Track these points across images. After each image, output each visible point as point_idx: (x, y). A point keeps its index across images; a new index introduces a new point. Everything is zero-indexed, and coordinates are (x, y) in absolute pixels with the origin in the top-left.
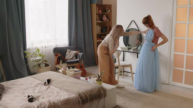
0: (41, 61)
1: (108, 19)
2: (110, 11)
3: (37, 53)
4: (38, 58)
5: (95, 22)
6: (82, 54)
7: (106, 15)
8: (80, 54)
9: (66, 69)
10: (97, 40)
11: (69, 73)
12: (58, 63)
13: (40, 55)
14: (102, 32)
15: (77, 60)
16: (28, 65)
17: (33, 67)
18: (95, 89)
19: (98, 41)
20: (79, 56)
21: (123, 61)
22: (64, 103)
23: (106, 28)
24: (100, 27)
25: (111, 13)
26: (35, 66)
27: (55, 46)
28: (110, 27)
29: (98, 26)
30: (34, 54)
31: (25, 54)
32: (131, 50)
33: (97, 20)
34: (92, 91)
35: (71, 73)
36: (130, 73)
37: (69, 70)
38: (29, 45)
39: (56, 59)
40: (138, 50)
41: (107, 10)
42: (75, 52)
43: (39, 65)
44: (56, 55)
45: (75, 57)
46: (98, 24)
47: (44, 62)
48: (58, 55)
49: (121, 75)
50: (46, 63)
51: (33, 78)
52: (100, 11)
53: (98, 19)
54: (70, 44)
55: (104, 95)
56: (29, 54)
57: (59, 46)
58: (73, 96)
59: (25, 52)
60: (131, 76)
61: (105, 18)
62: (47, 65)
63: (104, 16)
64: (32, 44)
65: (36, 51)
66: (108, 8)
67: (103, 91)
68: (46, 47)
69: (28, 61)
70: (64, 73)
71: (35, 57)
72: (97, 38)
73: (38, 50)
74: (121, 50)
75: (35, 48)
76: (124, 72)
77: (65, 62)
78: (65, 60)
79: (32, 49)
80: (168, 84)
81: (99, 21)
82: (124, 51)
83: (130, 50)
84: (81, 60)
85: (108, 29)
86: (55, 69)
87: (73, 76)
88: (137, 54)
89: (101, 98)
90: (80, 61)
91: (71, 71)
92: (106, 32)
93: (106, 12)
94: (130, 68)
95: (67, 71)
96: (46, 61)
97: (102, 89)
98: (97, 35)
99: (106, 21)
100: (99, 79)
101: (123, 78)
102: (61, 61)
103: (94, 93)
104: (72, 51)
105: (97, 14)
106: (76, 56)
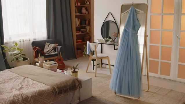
0: (19, 55)
1: (87, 12)
2: (89, 4)
3: (16, 47)
4: (16, 52)
5: (74, 14)
6: (60, 47)
7: (85, 7)
8: (59, 47)
9: (43, 62)
10: (76, 32)
11: (46, 66)
12: (36, 56)
13: (18, 49)
14: (81, 24)
15: (56, 53)
16: (6, 59)
17: (11, 61)
18: (70, 80)
19: (77, 34)
20: (57, 49)
21: (102, 53)
22: (38, 94)
23: (86, 21)
24: (80, 20)
25: (90, 5)
26: (13, 60)
27: (33, 40)
28: (89, 19)
29: (77, 19)
30: (11, 48)
31: (3, 48)
32: (109, 42)
33: (76, 13)
34: (66, 82)
35: (48, 66)
36: (108, 65)
37: (46, 63)
38: (6, 39)
39: (35, 52)
40: (115, 42)
41: (86, 2)
42: (53, 45)
43: (17, 59)
44: (34, 49)
45: (53, 50)
46: (76, 16)
47: (22, 56)
48: (36, 48)
49: (99, 67)
50: (24, 56)
51: (10, 72)
52: (79, 4)
53: (77, 11)
54: (49, 37)
55: (79, 86)
56: (7, 48)
57: (37, 40)
58: (47, 88)
59: (2, 46)
60: (109, 68)
61: (84, 11)
62: (25, 59)
63: (83, 8)
64: (10, 38)
65: (14, 45)
66: (87, 1)
67: (78, 82)
68: (25, 41)
69: (6, 56)
70: (41, 66)
71: (14, 51)
72: (76, 30)
73: (16, 44)
74: (99, 42)
75: (13, 42)
76: (102, 64)
77: (43, 55)
78: (44, 53)
79: (10, 43)
80: (144, 75)
81: (78, 14)
82: (102, 44)
83: (107, 42)
84: (60, 54)
85: (87, 22)
86: (34, 63)
87: (49, 69)
88: (113, 46)
89: (76, 89)
90: (58, 54)
91: (48, 64)
92: (86, 25)
93: (85, 4)
94: (107, 60)
95: (44, 64)
96: (24, 55)
97: (76, 80)
98: (77, 28)
99: (86, 14)
100: (74, 71)
101: (101, 70)
102: (39, 54)
103: (69, 84)
104: (51, 45)
105: (75, 7)
106: (55, 49)
